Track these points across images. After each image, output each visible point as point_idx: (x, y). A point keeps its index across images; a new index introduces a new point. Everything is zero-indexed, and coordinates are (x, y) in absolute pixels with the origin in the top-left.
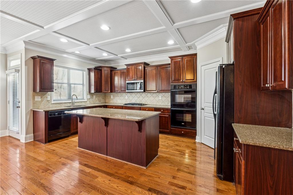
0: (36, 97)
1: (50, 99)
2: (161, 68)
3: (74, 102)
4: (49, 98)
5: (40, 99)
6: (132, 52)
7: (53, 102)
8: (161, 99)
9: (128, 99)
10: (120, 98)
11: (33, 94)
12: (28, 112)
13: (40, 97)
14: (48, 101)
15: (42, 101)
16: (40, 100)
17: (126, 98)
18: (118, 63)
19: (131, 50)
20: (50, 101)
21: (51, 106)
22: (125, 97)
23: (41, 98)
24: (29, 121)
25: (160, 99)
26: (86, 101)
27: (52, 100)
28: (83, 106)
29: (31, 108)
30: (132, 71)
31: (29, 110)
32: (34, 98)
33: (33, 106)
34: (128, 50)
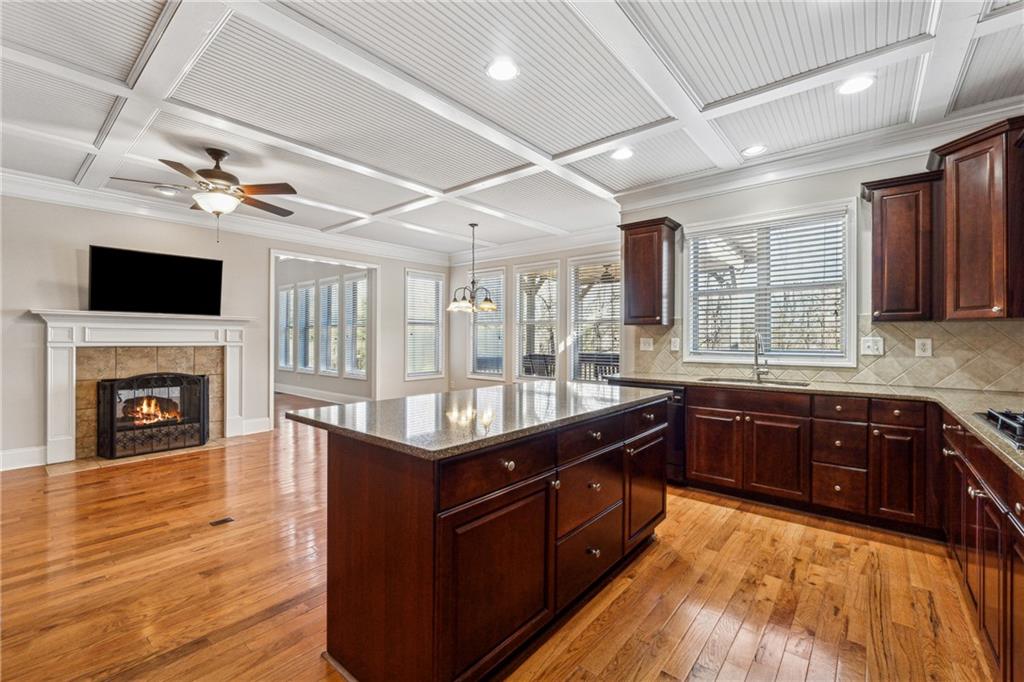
0: (642, 339)
1: (677, 349)
3: (766, 365)
4: (675, 346)
5: (652, 345)
7: (686, 359)
11: (636, 332)
13: (652, 339)
14: (672, 352)
15: (657, 352)
16: (651, 349)
20: (679, 354)
21: (682, 370)
23: (654, 344)
26: (853, 364)
27: (685, 352)
28: (770, 385)
32: (638, 344)
33: (637, 365)
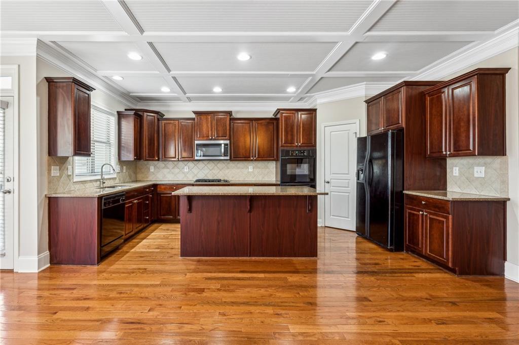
0: (52, 167)
1: (71, 173)
2: (258, 123)
3: (104, 178)
4: (70, 171)
5: (58, 171)
6: (223, 92)
7: (76, 179)
8: (252, 171)
9: (189, 172)
10: (172, 170)
11: (48, 161)
12: (41, 202)
13: (58, 167)
14: (68, 176)
15: (61, 177)
16: (58, 174)
17: (186, 169)
18: (169, 106)
19: (223, 90)
20: (72, 176)
21: (72, 187)
22: (183, 168)
23: (60, 170)
24: (42, 224)
25: (250, 170)
27: (74, 175)
29: (46, 193)
30: (207, 124)
31: (42, 198)
32: (49, 171)
33: (49, 188)
34: (217, 90)
